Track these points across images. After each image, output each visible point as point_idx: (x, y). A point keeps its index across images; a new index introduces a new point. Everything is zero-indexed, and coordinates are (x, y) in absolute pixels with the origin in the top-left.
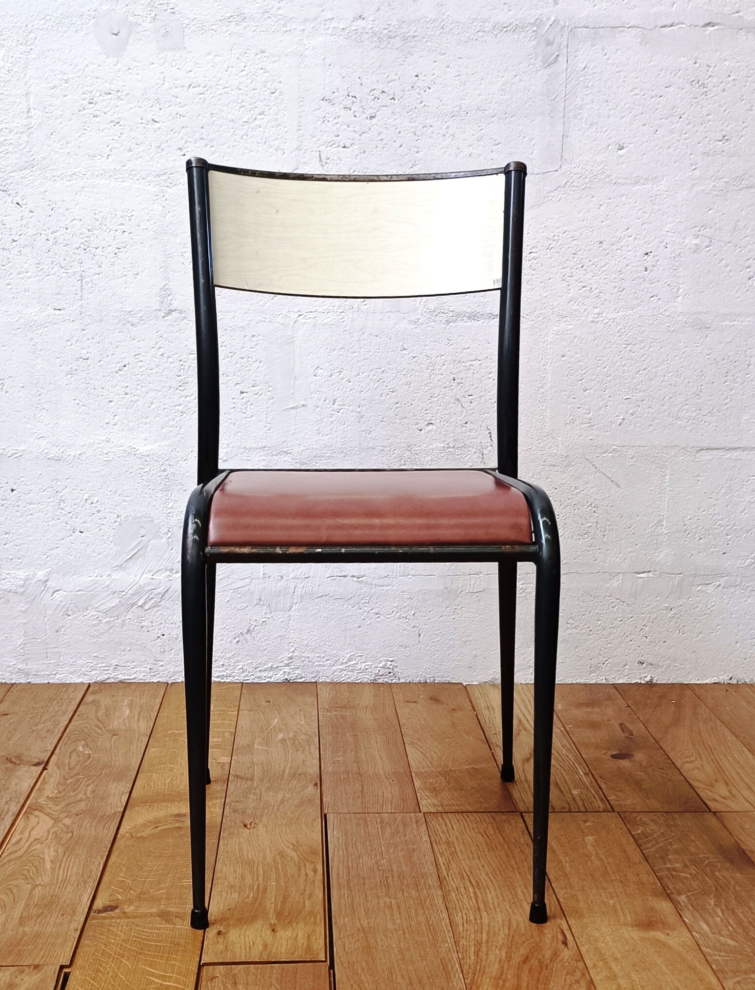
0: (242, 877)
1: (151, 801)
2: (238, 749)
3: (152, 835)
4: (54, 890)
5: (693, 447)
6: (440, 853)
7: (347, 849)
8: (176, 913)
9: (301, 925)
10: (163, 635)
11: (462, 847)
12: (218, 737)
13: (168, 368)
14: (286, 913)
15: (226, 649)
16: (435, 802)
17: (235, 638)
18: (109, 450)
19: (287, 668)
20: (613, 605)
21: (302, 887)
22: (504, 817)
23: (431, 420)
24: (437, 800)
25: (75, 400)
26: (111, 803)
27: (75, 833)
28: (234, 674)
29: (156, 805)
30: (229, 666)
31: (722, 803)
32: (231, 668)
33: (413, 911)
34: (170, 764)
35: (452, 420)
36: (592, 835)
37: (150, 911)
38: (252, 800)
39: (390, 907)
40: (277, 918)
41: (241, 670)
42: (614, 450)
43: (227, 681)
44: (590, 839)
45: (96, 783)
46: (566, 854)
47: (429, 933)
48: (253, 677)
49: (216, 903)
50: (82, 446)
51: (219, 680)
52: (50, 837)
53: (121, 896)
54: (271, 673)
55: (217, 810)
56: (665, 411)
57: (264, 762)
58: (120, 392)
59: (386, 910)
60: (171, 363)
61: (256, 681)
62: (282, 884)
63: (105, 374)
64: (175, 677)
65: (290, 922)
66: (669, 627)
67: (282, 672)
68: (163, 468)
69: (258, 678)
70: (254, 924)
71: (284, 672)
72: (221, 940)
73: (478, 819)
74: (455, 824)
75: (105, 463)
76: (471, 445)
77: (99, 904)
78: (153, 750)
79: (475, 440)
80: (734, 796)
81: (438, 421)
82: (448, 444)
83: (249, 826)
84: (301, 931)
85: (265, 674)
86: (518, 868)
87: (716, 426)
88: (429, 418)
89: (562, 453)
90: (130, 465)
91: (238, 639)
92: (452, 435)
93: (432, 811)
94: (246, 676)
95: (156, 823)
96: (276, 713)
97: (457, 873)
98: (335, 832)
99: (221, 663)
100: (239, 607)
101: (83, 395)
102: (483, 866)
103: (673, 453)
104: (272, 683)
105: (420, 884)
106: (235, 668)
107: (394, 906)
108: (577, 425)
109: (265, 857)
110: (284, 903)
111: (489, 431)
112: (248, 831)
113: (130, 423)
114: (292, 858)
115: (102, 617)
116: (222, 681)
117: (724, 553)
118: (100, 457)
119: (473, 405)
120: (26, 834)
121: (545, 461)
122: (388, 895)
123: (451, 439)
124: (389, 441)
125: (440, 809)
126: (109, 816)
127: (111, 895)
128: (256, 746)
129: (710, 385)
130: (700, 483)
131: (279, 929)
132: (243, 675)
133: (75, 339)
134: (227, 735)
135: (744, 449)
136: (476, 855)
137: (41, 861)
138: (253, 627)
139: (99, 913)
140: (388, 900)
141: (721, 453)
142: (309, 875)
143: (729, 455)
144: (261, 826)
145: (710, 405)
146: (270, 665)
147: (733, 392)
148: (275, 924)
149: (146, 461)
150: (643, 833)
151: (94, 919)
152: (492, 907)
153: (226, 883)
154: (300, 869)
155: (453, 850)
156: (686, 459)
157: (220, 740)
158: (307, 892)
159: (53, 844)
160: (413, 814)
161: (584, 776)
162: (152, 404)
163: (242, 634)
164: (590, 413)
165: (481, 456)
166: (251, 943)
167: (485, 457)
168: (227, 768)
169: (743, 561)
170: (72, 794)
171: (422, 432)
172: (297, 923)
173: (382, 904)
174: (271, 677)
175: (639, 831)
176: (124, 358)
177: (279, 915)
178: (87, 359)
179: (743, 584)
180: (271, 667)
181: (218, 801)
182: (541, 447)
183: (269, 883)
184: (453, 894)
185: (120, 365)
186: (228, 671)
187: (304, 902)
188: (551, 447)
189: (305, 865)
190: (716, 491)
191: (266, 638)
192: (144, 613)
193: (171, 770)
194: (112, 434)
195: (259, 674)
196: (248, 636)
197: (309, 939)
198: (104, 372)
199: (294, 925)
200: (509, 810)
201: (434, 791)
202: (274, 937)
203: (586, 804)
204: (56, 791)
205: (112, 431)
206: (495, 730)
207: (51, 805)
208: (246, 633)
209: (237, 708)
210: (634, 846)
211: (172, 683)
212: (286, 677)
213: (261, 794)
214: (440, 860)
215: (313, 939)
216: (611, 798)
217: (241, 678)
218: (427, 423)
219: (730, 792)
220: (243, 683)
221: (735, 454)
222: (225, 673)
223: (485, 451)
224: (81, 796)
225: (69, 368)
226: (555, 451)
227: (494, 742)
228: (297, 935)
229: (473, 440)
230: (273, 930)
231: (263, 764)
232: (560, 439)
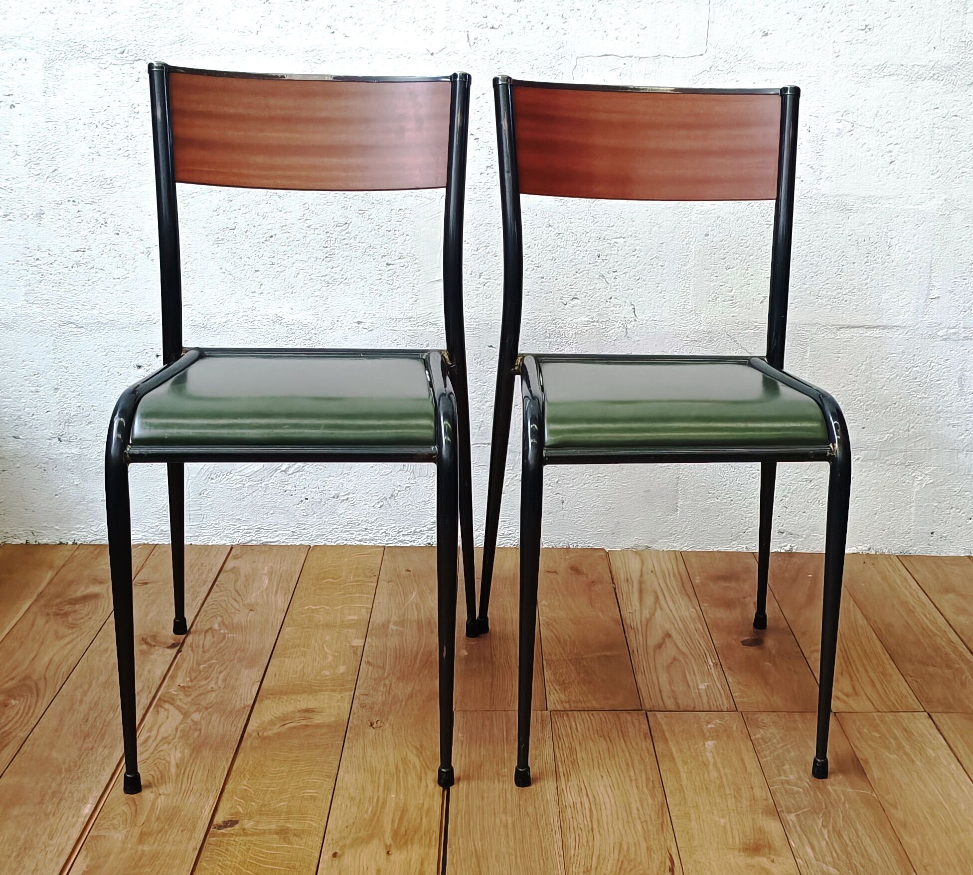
0: (363, 788)
1: (280, 693)
2: (373, 629)
3: (278, 735)
4: (177, 800)
5: (833, 326)
6: (562, 761)
7: (469, 755)
8: (294, 830)
9: (416, 847)
10: (307, 499)
11: (584, 754)
12: (355, 615)
13: (315, 239)
14: (402, 831)
15: (369, 513)
16: (562, 696)
17: (378, 502)
18: (255, 318)
19: (430, 532)
20: (753, 476)
21: (421, 802)
22: (629, 717)
23: (576, 295)
24: (565, 695)
25: (221, 268)
26: (241, 695)
27: (203, 731)
28: (377, 538)
29: (285, 697)
30: (372, 530)
31: (845, 702)
32: (374, 532)
33: (528, 832)
34: (304, 647)
35: (597, 295)
36: (713, 740)
37: (269, 827)
38: (380, 693)
39: (506, 826)
40: (393, 839)
41: (384, 534)
42: (756, 327)
43: (370, 544)
44: (710, 744)
45: (228, 670)
46: (685, 763)
47: (541, 857)
48: (396, 541)
49: (334, 818)
50: (228, 314)
51: (362, 543)
52: (177, 736)
53: (242, 808)
54: (415, 537)
55: (346, 705)
56: (806, 289)
57: (398, 647)
58: (266, 262)
59: (502, 829)
60: (318, 234)
61: (398, 545)
62: (402, 797)
63: (251, 244)
64: (318, 540)
65: (406, 843)
66: (809, 498)
67: (425, 536)
68: (308, 337)
69: (401, 541)
70: (370, 845)
71: (428, 536)
72: (336, 862)
73: (604, 720)
74: (580, 725)
75: (250, 331)
76: (615, 320)
77: (219, 819)
78: (288, 629)
79: (620, 315)
80: (856, 694)
81: (583, 296)
82: (592, 318)
83: (375, 726)
84: (415, 852)
85: (408, 538)
86: (636, 779)
87: (857, 305)
88: (573, 293)
89: (705, 329)
90: (276, 334)
91: (381, 504)
92: (597, 310)
93: (559, 708)
94: (389, 540)
95: (283, 720)
96: (415, 585)
97: (576, 785)
98: (460, 735)
99: (364, 527)
100: (382, 473)
101: (229, 264)
102: (602, 777)
103: (814, 331)
104: (415, 547)
105: (538, 798)
106: (378, 532)
107: (510, 826)
108: (719, 303)
109: (387, 764)
110: (401, 819)
111: (633, 307)
112: (374, 730)
113: (275, 293)
114: (414, 766)
115: (246, 481)
116: (365, 544)
117: (863, 428)
118: (246, 324)
119: (617, 281)
120: (154, 732)
121: (687, 337)
122: (505, 811)
123: (596, 313)
124: (534, 315)
125: (567, 706)
126: (239, 710)
127: (231, 808)
128: (391, 626)
129: (852, 266)
130: (840, 359)
131: (393, 852)
132: (386, 539)
133: (222, 209)
134: (364, 611)
135: (885, 327)
136: (596, 764)
137: (167, 764)
138: (396, 492)
139: (219, 829)
140: (504, 818)
141: (861, 331)
142: (429, 788)
143: (869, 333)
144: (387, 725)
145: (851, 284)
146: (413, 529)
147: (874, 272)
148: (390, 846)
149: (291, 329)
150: (762, 738)
151: (213, 837)
152: (606, 827)
153: (347, 795)
154: (420, 779)
155: (575, 758)
156: (826, 337)
157: (356, 617)
158: (426, 807)
159: (180, 744)
160: (539, 712)
161: (712, 668)
162: (298, 274)
163: (385, 499)
164: (732, 290)
165: (624, 330)
166: (365, 868)
167: (628, 331)
168: (360, 653)
169: (882, 436)
170: (203, 683)
171: (567, 306)
172: (412, 844)
173: (498, 822)
174: (414, 541)
175: (758, 736)
176: (271, 229)
177: (395, 834)
178: (234, 229)
179: (882, 458)
180: (415, 531)
181: (348, 693)
182: (685, 323)
183: (389, 796)
184: (569, 810)
185: (266, 235)
186: (371, 535)
187: (421, 819)
188: (694, 324)
189: (426, 774)
190: (856, 368)
191: (410, 503)
192: (287, 478)
193: (304, 654)
194: (258, 303)
195: (401, 538)
196: (392, 501)
197: (422, 864)
198: (250, 242)
199: (409, 846)
200: (635, 708)
201: (564, 685)
202: (388, 860)
203: (711, 701)
204: (188, 679)
205: (258, 300)
206: (632, 609)
207: (182, 696)
208: (390, 498)
209: (377, 577)
210: (752, 754)
211: (314, 546)
212: (429, 541)
213: (391, 686)
214: (561, 769)
215: (426, 865)
216: (737, 694)
217: (384, 542)
218: (572, 297)
219: (854, 688)
220: (384, 547)
221: (876, 332)
222: (368, 538)
223: (629, 326)
224: (212, 684)
225: (216, 237)
226: (697, 327)
227: (628, 621)
228: (411, 859)
229: (616, 315)
230: (388, 853)
231: (396, 649)
232: (703, 315)
